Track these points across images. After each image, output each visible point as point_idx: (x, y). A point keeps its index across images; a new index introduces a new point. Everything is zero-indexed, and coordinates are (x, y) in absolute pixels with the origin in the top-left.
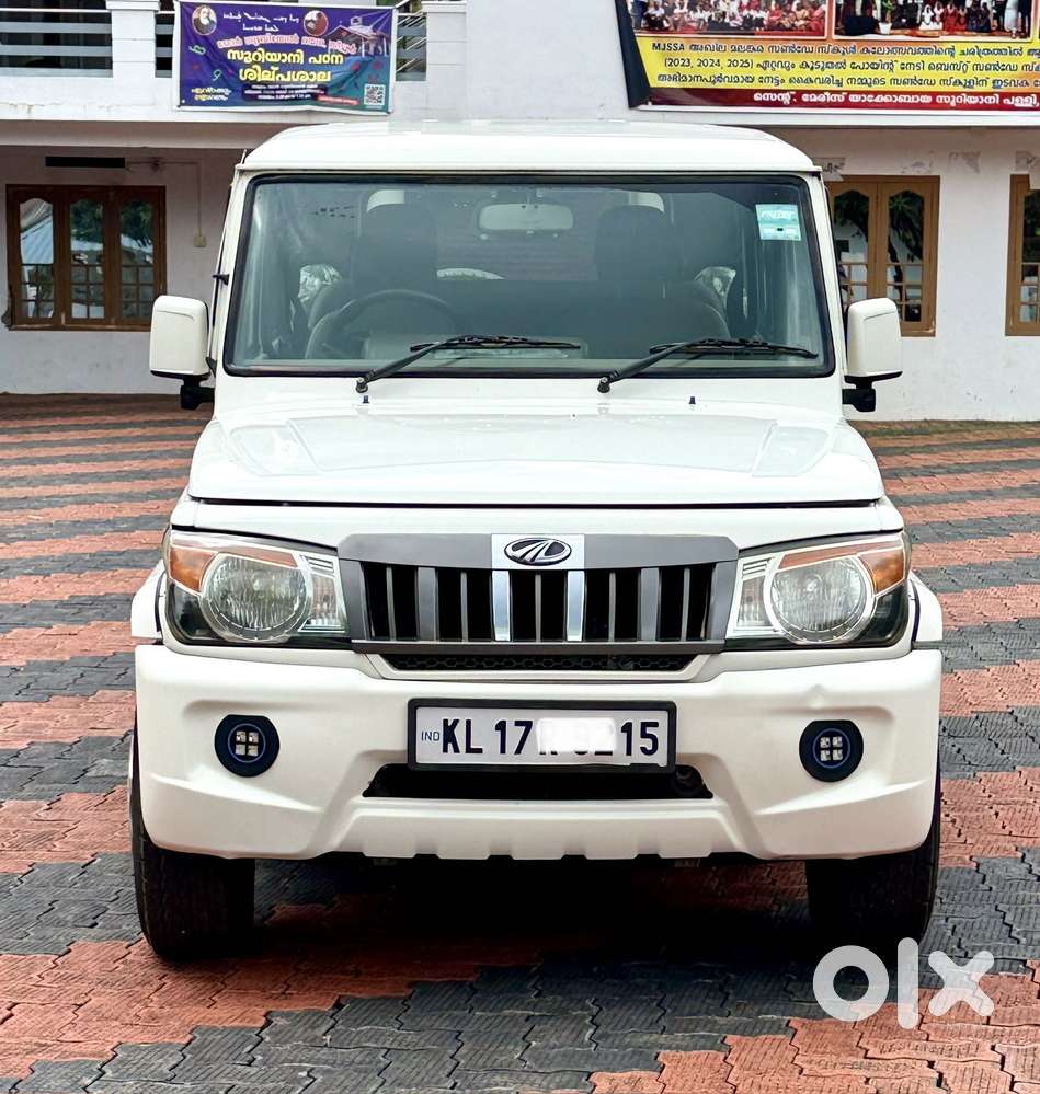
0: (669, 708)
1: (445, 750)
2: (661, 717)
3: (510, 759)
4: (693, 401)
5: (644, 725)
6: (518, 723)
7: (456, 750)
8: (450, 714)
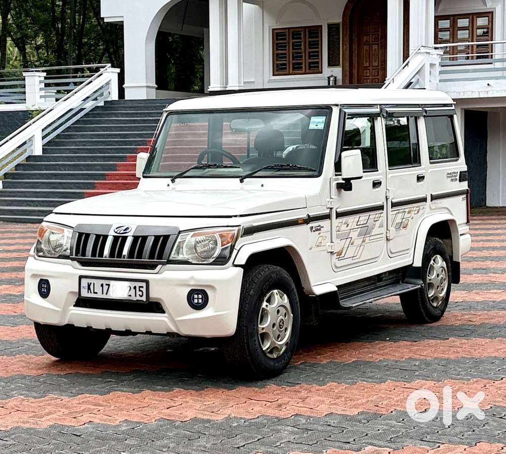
0: (147, 282)
1: (88, 292)
2: (144, 284)
3: (104, 296)
4: (262, 186)
5: (140, 287)
6: (106, 285)
7: (91, 293)
8: (90, 281)
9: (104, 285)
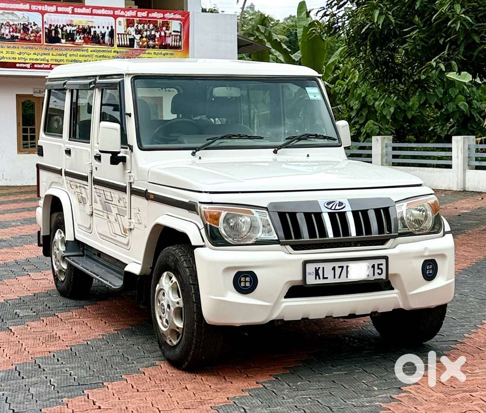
0: (386, 258)
1: (316, 279)
2: (383, 261)
3: (337, 280)
4: (308, 156)
5: (379, 265)
6: (339, 267)
7: (319, 278)
8: (317, 265)
9: (337, 268)
